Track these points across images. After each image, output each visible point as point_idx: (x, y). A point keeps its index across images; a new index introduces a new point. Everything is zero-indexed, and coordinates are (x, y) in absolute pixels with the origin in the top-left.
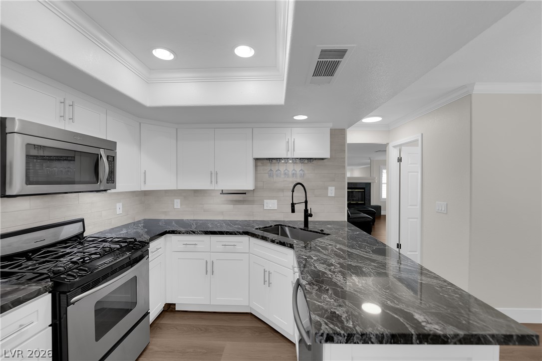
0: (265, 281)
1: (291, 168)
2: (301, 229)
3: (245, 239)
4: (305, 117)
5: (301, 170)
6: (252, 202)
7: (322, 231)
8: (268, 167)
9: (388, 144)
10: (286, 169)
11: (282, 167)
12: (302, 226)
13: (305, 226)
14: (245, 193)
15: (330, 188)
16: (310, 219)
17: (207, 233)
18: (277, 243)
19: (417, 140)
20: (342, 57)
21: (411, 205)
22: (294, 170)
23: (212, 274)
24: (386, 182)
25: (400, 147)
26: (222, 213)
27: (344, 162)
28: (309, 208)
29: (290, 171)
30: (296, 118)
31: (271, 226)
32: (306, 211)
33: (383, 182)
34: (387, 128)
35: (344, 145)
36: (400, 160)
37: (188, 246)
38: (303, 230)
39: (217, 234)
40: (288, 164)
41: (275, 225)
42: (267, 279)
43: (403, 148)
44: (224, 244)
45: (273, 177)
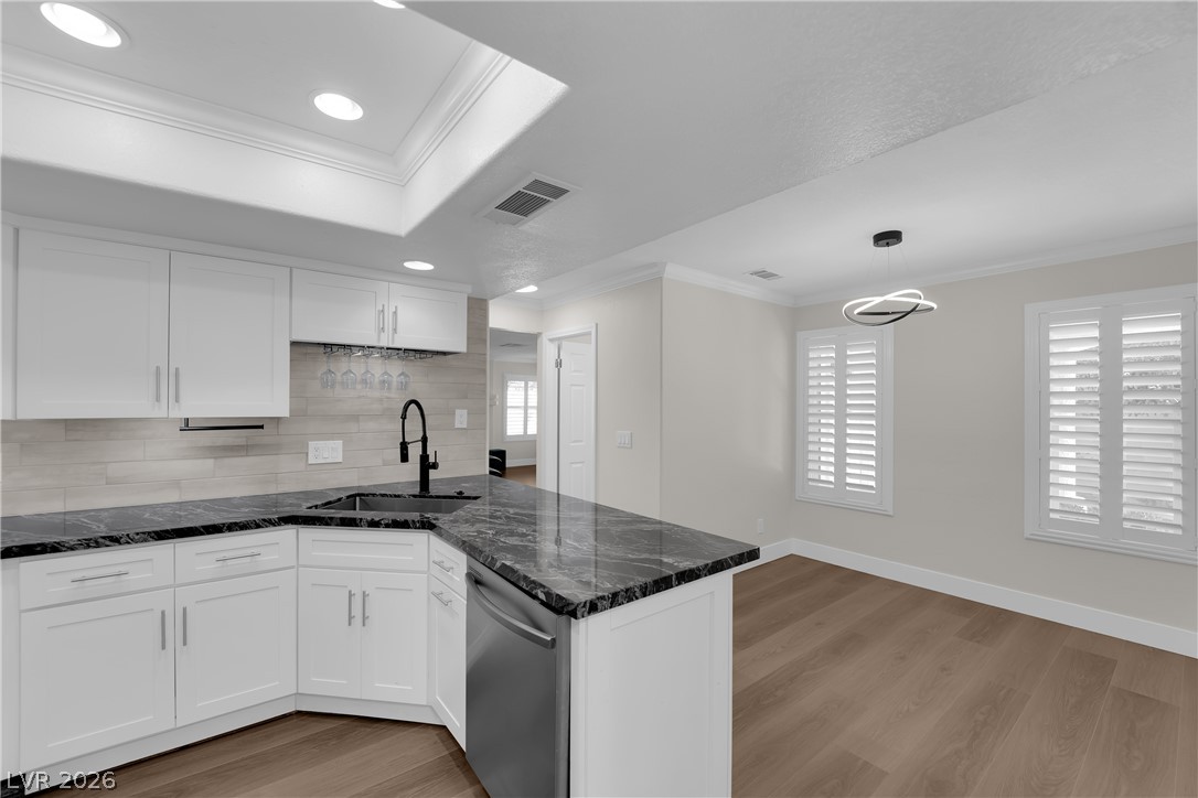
0: (351, 618)
1: (376, 367)
2: (414, 496)
3: (288, 533)
4: (428, 267)
5: (402, 374)
6: (273, 449)
7: (461, 493)
8: (322, 365)
9: (540, 334)
10: (367, 371)
11: (356, 366)
12: (417, 490)
13: (422, 489)
14: (262, 427)
15: (458, 412)
16: (433, 474)
17: (162, 536)
18: (387, 526)
19: (589, 334)
20: (556, 198)
21: (575, 442)
22: (386, 373)
23: (185, 644)
24: (536, 404)
25: (559, 341)
26: (176, 484)
27: (485, 362)
28: (430, 451)
29: (377, 376)
30: (409, 265)
31: (340, 500)
32: (424, 457)
33: (509, 405)
34: (538, 306)
35: (485, 330)
36: (559, 364)
37: (87, 583)
38: (420, 496)
39: (202, 534)
40: (370, 360)
41: (348, 497)
42: (357, 612)
43: (564, 343)
44: (221, 556)
45: (333, 386)
